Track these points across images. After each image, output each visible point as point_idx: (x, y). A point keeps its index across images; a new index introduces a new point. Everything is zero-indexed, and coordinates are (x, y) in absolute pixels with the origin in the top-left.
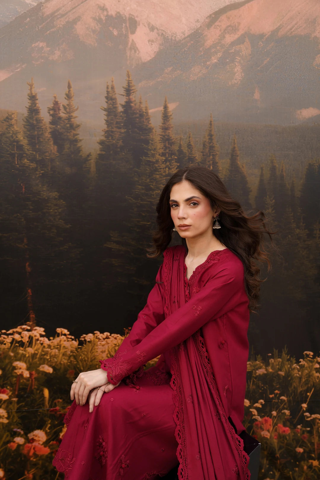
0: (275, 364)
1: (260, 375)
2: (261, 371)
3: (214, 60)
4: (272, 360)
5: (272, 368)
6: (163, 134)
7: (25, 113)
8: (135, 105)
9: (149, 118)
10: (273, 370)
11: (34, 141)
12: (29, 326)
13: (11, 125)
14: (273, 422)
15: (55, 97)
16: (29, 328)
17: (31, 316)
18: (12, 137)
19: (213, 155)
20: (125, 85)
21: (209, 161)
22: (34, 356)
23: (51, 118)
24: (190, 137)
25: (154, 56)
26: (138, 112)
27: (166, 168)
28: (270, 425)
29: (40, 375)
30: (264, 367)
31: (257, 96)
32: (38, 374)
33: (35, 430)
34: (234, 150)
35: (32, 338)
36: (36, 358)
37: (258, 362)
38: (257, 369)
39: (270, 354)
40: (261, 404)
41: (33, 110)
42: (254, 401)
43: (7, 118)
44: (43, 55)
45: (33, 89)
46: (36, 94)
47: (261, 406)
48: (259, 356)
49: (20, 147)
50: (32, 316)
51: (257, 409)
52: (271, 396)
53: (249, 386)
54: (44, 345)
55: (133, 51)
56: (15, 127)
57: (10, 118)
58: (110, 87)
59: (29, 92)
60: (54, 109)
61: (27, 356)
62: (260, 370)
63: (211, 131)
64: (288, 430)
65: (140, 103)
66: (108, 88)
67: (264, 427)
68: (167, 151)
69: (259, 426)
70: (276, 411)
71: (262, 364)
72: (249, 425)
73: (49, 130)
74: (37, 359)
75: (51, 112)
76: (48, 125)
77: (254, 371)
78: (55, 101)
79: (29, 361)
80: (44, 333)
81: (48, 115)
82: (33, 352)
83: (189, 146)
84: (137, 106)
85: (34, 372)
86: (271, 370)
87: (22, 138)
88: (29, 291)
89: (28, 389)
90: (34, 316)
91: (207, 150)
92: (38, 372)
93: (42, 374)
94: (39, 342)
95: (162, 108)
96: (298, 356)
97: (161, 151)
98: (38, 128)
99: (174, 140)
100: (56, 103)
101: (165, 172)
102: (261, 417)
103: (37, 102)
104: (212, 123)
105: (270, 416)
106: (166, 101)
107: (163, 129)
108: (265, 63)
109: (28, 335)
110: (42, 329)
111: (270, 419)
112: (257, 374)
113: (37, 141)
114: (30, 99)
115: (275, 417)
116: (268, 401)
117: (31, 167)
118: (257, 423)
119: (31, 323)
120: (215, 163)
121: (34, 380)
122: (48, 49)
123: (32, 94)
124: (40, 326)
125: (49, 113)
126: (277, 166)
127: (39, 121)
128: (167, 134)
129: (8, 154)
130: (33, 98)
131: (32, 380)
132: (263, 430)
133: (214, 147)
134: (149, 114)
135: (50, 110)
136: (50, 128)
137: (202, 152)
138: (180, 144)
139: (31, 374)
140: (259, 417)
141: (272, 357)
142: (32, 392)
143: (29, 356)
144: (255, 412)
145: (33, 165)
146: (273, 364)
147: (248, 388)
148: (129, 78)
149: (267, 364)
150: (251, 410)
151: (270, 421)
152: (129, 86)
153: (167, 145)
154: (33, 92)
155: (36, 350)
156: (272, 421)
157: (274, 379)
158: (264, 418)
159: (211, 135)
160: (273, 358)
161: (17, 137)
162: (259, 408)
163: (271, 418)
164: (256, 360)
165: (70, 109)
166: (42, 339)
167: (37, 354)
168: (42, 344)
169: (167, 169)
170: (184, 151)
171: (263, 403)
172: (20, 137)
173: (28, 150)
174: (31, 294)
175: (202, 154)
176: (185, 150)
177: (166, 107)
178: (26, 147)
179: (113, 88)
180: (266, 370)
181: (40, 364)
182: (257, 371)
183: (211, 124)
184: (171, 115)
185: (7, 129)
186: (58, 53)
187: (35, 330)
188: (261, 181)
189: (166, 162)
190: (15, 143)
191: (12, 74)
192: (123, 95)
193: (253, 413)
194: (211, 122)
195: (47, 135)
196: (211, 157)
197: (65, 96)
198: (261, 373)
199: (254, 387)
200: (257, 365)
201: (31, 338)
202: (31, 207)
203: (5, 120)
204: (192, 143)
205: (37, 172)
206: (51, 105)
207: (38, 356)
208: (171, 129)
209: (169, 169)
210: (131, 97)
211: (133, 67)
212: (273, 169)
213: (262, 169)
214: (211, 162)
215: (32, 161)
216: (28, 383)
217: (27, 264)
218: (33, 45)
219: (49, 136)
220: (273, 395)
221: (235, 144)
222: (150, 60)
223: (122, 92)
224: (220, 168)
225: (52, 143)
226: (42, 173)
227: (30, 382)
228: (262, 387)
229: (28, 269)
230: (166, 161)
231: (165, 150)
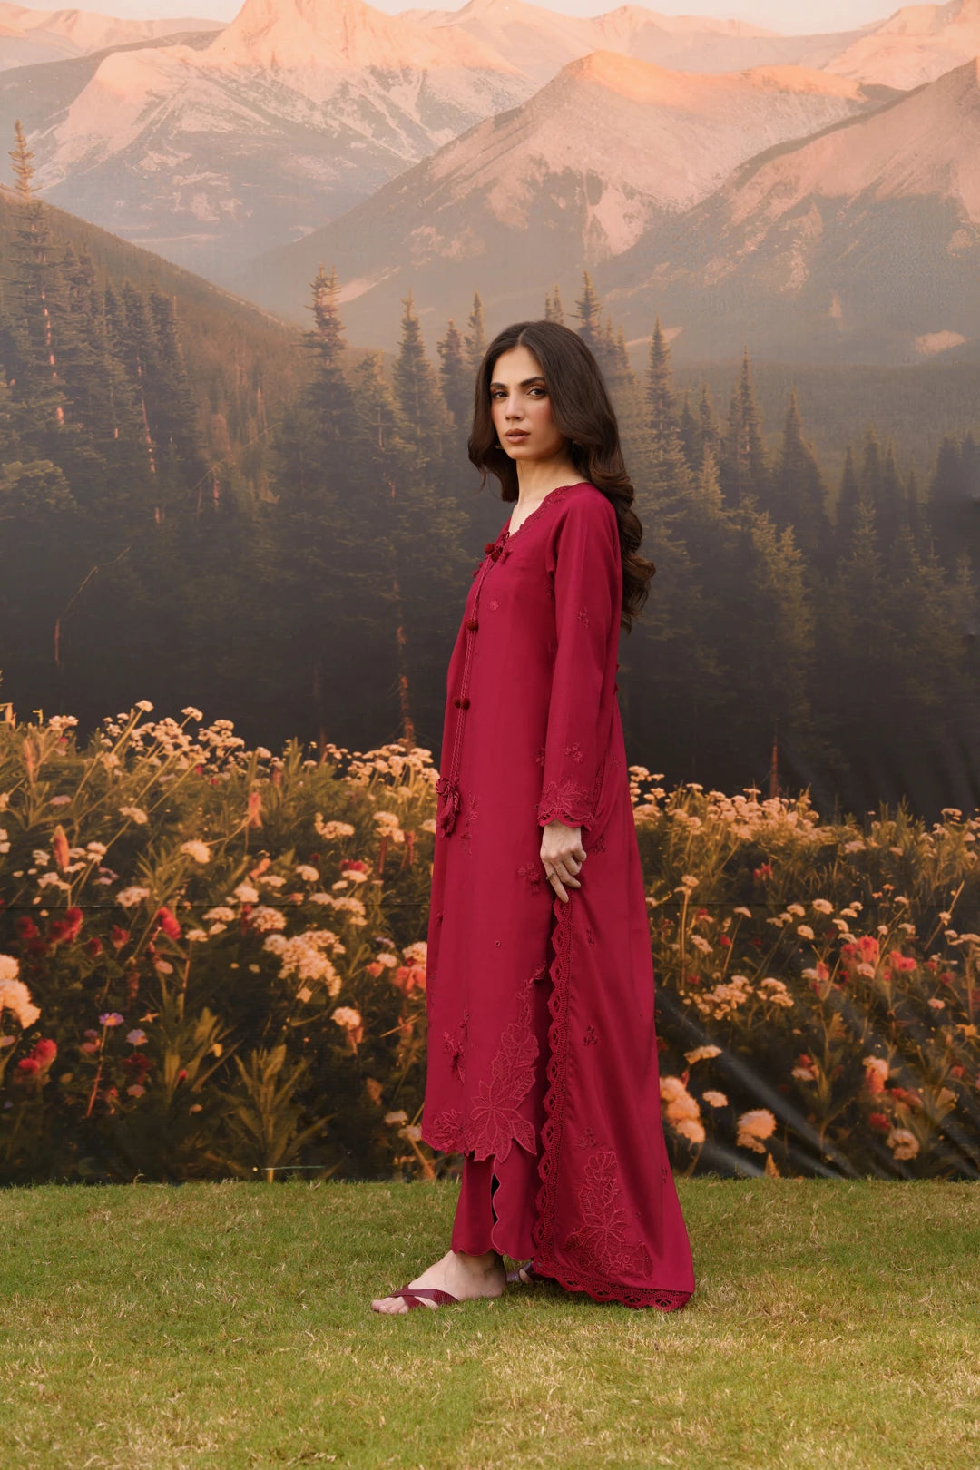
0: (883, 832)
1: (852, 852)
2: (855, 846)
3: (751, 247)
4: (877, 823)
5: (877, 840)
6: (653, 386)
7: (397, 353)
8: (599, 333)
9: (625, 358)
10: (879, 843)
11: (411, 403)
12: (403, 746)
13: (372, 376)
14: (881, 947)
15: (451, 323)
16: (403, 749)
17: (407, 727)
18: (373, 396)
19: (751, 425)
20: (581, 298)
21: (743, 437)
22: (412, 802)
23: (444, 361)
24: (704, 392)
25: (633, 244)
26: (605, 346)
27: (659, 449)
28: (875, 952)
29: (424, 838)
30: (860, 837)
31: (836, 311)
32: (421, 836)
33: (416, 942)
34: (791, 415)
35: (409, 767)
36: (416, 807)
37: (847, 828)
38: (847, 841)
39: (873, 813)
40: (857, 911)
41: (412, 348)
42: (841, 903)
43: (365, 363)
44: (429, 249)
45: (411, 311)
46: (417, 319)
47: (855, 915)
48: (850, 815)
49: (388, 416)
50: (409, 727)
51: (848, 919)
52: (876, 895)
53: (830, 874)
54: (430, 782)
55: (595, 235)
56: (379, 379)
57: (369, 362)
58: (552, 303)
59: (404, 315)
60: (448, 345)
61: (400, 801)
62: (853, 844)
63: (745, 379)
64: (912, 965)
65: (609, 329)
66: (548, 304)
67: (863, 954)
68: (662, 417)
69: (853, 953)
70: (886, 925)
71: (856, 832)
72: (831, 950)
73: (440, 384)
74: (418, 810)
75: (444, 351)
76: (438, 375)
77: (840, 845)
78: (451, 331)
79: (404, 812)
80: (430, 761)
81: (438, 355)
82: (410, 795)
83: (704, 408)
84: (603, 336)
85: (412, 833)
86: (874, 844)
87: (391, 399)
88: (403, 680)
89: (403, 865)
90: (411, 727)
91: (739, 415)
92: (420, 833)
93: (428, 838)
94: (421, 776)
95: (650, 339)
96: (930, 817)
97: (649, 418)
98: (420, 380)
99: (673, 398)
100: (453, 334)
101: (657, 457)
102: (856, 936)
103: (419, 333)
104: (748, 364)
105: (875, 934)
106: (657, 325)
107: (652, 377)
108: (850, 249)
109: (401, 764)
110: (427, 753)
111: (874, 941)
112: (847, 851)
113: (417, 405)
114: (406, 329)
115: (886, 937)
116: (870, 905)
117: (407, 451)
118: (847, 946)
119: (406, 741)
120: (754, 440)
121: (412, 848)
122: (440, 238)
123: (408, 316)
124: (424, 747)
125: (440, 352)
126: (879, 443)
127: (422, 367)
128: (661, 387)
129: (367, 428)
130: (411, 326)
131: (409, 849)
132: (861, 961)
133: (752, 409)
134: (627, 350)
135: (441, 346)
136: (442, 380)
137: (729, 420)
138: (686, 405)
139: (407, 837)
140: (852, 936)
141: (877, 818)
142: (409, 870)
143: (402, 803)
144: (843, 925)
145: (411, 448)
146: (879, 831)
147: (829, 878)
148: (587, 284)
149: (867, 832)
150: (835, 921)
151: (875, 944)
152: (587, 299)
153: (661, 407)
154: (411, 316)
155: (417, 792)
156: (878, 946)
157: (882, 861)
158: (863, 939)
159: (745, 387)
160: (879, 820)
161: (382, 397)
162: (852, 917)
163: (876, 938)
164: (844, 823)
165: (477, 345)
166: (426, 770)
167: (418, 799)
168: (427, 781)
169: (661, 452)
170: (695, 418)
171: (861, 908)
172: (389, 397)
173: (402, 421)
174: (406, 686)
175: (728, 423)
176: (695, 414)
177: (657, 337)
178: (399, 415)
179: (557, 303)
180: (866, 843)
181: (424, 819)
182: (847, 846)
183: (745, 367)
184: (667, 351)
185: (364, 382)
186: (456, 244)
187: (415, 753)
188: (848, 473)
189: (659, 439)
190: (379, 409)
191: (374, 285)
192: (577, 317)
193: (840, 928)
194: (746, 361)
195: (437, 392)
196: (747, 429)
197: (469, 321)
198: (855, 850)
199: (841, 876)
200: (846, 833)
201: (406, 768)
202: (407, 525)
203: (361, 367)
204: (709, 403)
205: (419, 461)
206: (444, 338)
207: (420, 803)
208: (669, 377)
209: (665, 451)
210: (591, 319)
211: (595, 265)
212: (872, 449)
213: (849, 449)
214: (747, 438)
215: (409, 439)
216: (401, 852)
217: (400, 630)
218: (413, 233)
219: (440, 394)
220: (881, 894)
221: (793, 403)
222: (628, 251)
223: (575, 310)
224: (766, 450)
225: (444, 406)
226: (427, 463)
227: (406, 851)
228: (858, 877)
229: (402, 639)
230: (658, 437)
231: (657, 416)
